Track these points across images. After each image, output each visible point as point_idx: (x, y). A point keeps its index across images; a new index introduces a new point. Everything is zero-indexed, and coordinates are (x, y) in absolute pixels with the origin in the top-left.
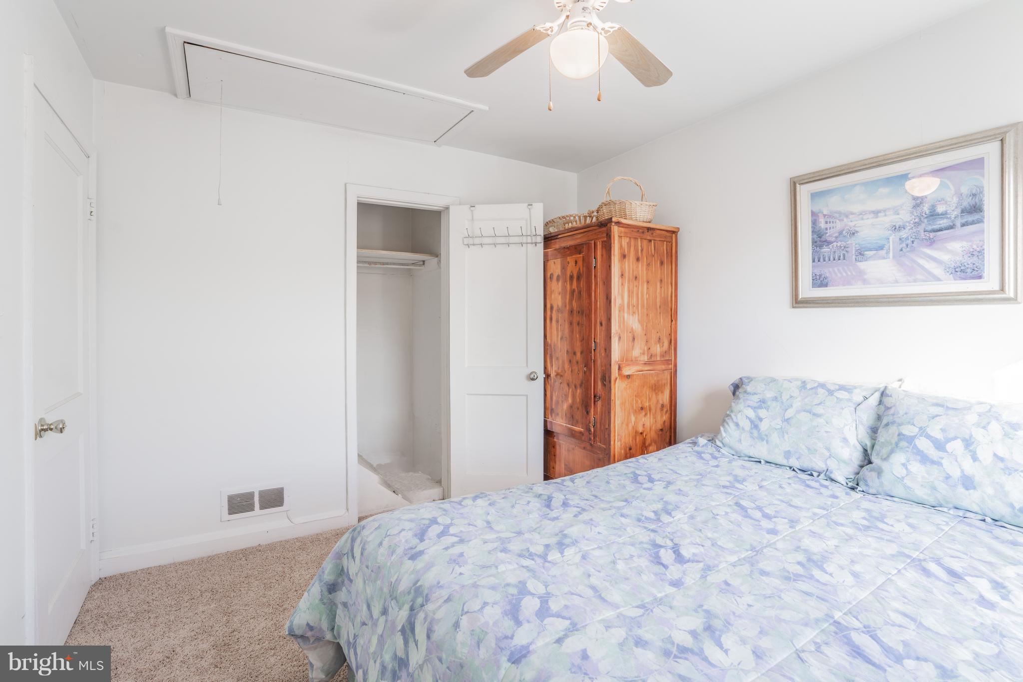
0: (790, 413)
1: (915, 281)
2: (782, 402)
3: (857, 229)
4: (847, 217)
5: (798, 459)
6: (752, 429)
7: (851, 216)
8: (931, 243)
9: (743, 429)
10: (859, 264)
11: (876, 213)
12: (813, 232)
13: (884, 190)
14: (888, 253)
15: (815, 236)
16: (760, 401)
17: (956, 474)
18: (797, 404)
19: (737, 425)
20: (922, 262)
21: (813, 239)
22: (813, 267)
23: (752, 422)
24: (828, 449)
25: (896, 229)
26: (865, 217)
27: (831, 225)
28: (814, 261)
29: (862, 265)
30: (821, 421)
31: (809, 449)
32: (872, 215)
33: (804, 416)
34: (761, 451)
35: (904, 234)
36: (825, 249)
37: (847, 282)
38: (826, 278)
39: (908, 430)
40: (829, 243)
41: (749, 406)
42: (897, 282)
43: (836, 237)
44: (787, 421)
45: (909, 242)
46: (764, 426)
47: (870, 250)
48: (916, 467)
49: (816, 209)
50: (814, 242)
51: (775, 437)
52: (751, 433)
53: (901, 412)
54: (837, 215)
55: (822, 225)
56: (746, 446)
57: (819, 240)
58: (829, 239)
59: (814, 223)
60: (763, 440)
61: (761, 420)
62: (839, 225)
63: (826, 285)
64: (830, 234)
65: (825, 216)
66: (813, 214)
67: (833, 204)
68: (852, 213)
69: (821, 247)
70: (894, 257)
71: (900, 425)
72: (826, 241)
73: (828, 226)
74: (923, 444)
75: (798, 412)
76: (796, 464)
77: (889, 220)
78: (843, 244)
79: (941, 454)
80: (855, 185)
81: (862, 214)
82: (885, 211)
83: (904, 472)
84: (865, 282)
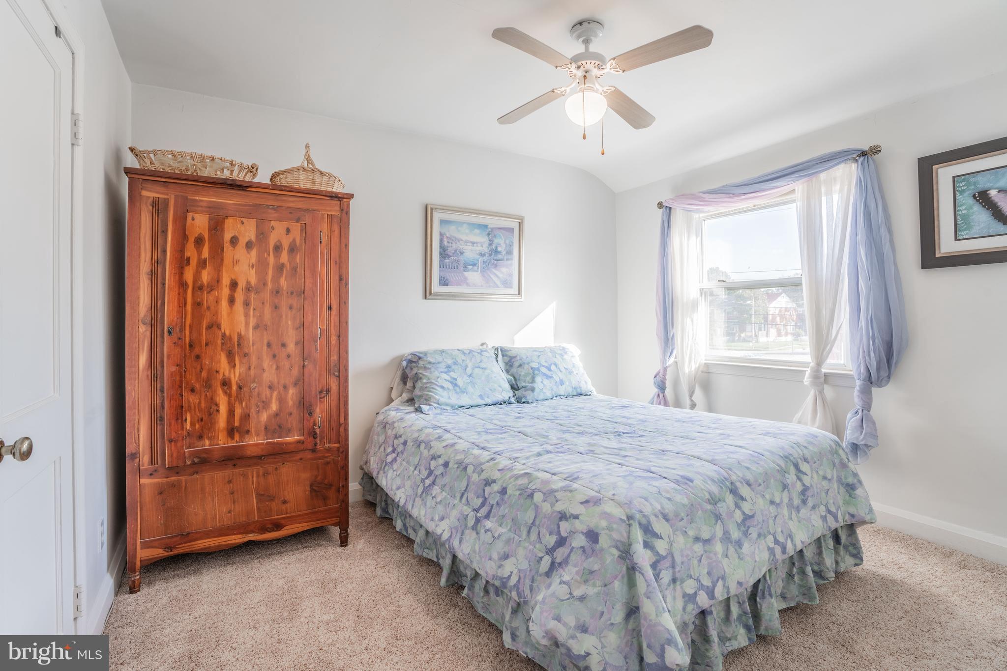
0: (469, 371)
1: (490, 287)
2: (461, 365)
3: (464, 251)
4: (459, 241)
5: (488, 397)
6: (454, 387)
7: (461, 242)
8: (496, 266)
9: (448, 389)
10: (465, 273)
11: (473, 243)
12: (440, 246)
13: (477, 231)
14: (478, 269)
15: (441, 250)
16: (447, 367)
17: (558, 380)
18: (470, 365)
19: (442, 387)
20: (492, 276)
21: (440, 252)
22: (440, 271)
23: (451, 382)
24: (500, 387)
25: (482, 255)
26: (468, 244)
27: (451, 244)
28: (440, 267)
29: (466, 274)
30: (488, 371)
31: (491, 390)
32: (471, 244)
33: (477, 371)
34: (465, 400)
35: (485, 259)
36: (447, 260)
37: (458, 284)
38: (447, 280)
39: (535, 365)
40: (449, 256)
41: (441, 372)
42: (482, 286)
43: (453, 254)
44: (470, 376)
45: (487, 264)
46: (460, 382)
47: (470, 265)
48: (546, 382)
49: (443, 232)
50: (441, 254)
51: (470, 389)
52: (455, 390)
53: (525, 357)
54: (454, 239)
55: (446, 243)
56: (455, 400)
57: (444, 254)
58: (449, 254)
59: (441, 241)
60: (463, 392)
61: (456, 379)
62: (455, 246)
63: (447, 285)
64: (450, 251)
65: (447, 237)
66: (441, 234)
67: (451, 231)
68: (462, 240)
69: (445, 258)
70: (481, 271)
71: (528, 363)
72: (447, 255)
73: (449, 245)
74: (543, 370)
75: (473, 369)
76: (490, 401)
77: (479, 249)
78: (457, 259)
79: (551, 372)
80: (465, 223)
81: (466, 241)
82: (477, 243)
83: (543, 385)
84: (468, 284)
